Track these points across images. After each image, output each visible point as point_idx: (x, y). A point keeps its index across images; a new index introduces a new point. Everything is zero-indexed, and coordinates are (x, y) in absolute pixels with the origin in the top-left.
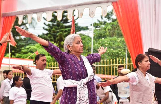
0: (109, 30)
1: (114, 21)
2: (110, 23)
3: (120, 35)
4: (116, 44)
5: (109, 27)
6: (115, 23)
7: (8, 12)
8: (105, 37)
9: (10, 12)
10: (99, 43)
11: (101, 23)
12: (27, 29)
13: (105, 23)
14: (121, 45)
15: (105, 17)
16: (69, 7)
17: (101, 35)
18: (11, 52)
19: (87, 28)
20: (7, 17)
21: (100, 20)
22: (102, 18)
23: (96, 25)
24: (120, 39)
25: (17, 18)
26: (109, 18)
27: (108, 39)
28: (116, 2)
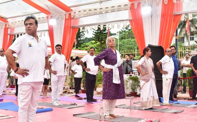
0: (127, 35)
1: (129, 30)
2: (127, 32)
3: (133, 38)
4: (131, 42)
5: (127, 34)
6: (130, 31)
7: (74, 26)
8: (125, 39)
9: (76, 25)
10: (122, 42)
11: (123, 32)
12: (84, 34)
13: (125, 31)
14: (133, 43)
15: (125, 28)
16: (107, 23)
17: (123, 38)
18: (76, 47)
19: (115, 34)
20: (74, 28)
21: (122, 30)
22: (123, 28)
23: (120, 33)
24: (133, 40)
25: (80, 29)
26: (127, 29)
27: (127, 40)
28: (131, 20)
